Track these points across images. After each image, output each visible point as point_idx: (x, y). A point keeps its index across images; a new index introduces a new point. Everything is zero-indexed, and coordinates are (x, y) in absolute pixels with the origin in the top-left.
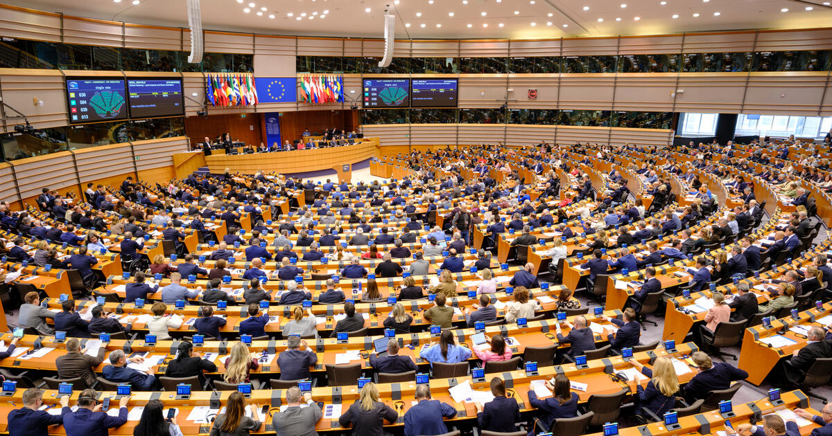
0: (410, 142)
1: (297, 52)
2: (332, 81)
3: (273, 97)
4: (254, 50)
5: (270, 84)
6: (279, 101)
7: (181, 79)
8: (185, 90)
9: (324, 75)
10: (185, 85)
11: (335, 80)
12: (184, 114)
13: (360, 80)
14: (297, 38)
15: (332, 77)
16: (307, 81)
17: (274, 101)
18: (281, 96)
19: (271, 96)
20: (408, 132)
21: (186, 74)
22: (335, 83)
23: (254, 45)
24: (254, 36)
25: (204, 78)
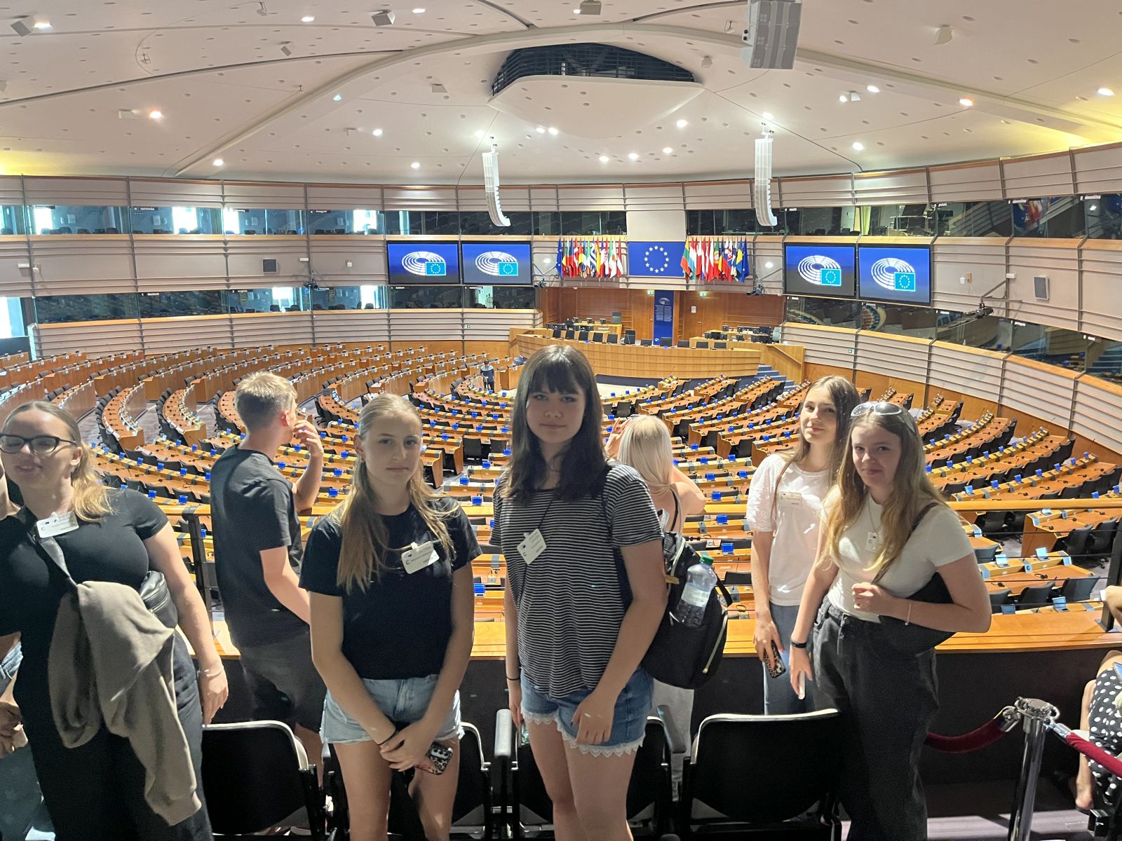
0: (855, 364)
1: (685, 205)
2: (731, 248)
3: (651, 269)
4: (625, 206)
5: (649, 251)
6: (660, 274)
7: (529, 242)
8: (535, 257)
9: (720, 237)
10: (535, 251)
11: (736, 247)
12: (531, 284)
13: (780, 246)
14: (683, 185)
15: (730, 241)
16: (695, 248)
17: (653, 273)
18: (663, 267)
19: (650, 267)
20: (853, 345)
21: (536, 237)
22: (734, 252)
23: (625, 199)
24: (624, 186)
25: (560, 242)
